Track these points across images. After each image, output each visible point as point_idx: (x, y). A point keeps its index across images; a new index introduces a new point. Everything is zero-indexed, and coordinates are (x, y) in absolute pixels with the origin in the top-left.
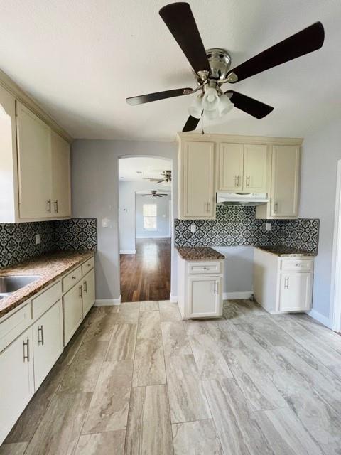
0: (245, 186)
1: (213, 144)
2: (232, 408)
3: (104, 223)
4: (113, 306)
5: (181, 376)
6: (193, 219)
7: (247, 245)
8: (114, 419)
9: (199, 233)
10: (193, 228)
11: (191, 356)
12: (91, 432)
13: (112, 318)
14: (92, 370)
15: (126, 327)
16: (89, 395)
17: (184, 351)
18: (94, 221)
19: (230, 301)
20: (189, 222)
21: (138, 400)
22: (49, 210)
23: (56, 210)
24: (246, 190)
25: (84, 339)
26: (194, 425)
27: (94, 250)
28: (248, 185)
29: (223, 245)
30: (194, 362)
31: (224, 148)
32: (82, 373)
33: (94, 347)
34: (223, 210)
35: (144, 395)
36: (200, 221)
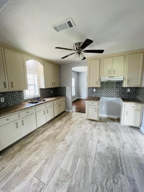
0: (113, 74)
1: (99, 60)
2: (82, 137)
3: (67, 88)
4: (70, 112)
5: (75, 129)
6: (94, 87)
7: (117, 97)
8: (57, 130)
9: (97, 92)
10: (94, 90)
11: (81, 127)
12: (53, 130)
13: (68, 114)
14: (58, 122)
15: (70, 117)
16: (55, 126)
17: (80, 125)
18: (65, 88)
19: (108, 118)
20: (93, 88)
21: (64, 129)
22: (53, 85)
23: (55, 85)
24: (113, 75)
25: (60, 117)
26: (71, 136)
27: (65, 96)
28: (114, 73)
29: (106, 97)
30: (81, 128)
31: (104, 60)
32: (56, 122)
33: (60, 119)
34: (107, 83)
35: (65, 129)
36: (97, 88)
